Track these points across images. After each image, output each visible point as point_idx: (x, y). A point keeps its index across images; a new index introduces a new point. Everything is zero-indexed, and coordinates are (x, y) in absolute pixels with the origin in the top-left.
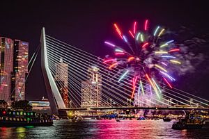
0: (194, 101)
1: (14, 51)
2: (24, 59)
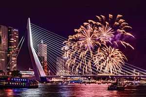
0: (136, 71)
1: (8, 35)
2: (15, 41)
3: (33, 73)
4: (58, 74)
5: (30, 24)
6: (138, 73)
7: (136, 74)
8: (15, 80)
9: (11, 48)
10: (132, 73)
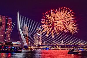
1: (6, 21)
2: (10, 25)
3: (20, 43)
4: (34, 44)
5: (18, 15)
6: (82, 44)
7: (80, 44)
8: (7, 47)
9: (7, 29)
10: (79, 43)
